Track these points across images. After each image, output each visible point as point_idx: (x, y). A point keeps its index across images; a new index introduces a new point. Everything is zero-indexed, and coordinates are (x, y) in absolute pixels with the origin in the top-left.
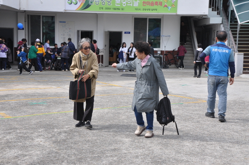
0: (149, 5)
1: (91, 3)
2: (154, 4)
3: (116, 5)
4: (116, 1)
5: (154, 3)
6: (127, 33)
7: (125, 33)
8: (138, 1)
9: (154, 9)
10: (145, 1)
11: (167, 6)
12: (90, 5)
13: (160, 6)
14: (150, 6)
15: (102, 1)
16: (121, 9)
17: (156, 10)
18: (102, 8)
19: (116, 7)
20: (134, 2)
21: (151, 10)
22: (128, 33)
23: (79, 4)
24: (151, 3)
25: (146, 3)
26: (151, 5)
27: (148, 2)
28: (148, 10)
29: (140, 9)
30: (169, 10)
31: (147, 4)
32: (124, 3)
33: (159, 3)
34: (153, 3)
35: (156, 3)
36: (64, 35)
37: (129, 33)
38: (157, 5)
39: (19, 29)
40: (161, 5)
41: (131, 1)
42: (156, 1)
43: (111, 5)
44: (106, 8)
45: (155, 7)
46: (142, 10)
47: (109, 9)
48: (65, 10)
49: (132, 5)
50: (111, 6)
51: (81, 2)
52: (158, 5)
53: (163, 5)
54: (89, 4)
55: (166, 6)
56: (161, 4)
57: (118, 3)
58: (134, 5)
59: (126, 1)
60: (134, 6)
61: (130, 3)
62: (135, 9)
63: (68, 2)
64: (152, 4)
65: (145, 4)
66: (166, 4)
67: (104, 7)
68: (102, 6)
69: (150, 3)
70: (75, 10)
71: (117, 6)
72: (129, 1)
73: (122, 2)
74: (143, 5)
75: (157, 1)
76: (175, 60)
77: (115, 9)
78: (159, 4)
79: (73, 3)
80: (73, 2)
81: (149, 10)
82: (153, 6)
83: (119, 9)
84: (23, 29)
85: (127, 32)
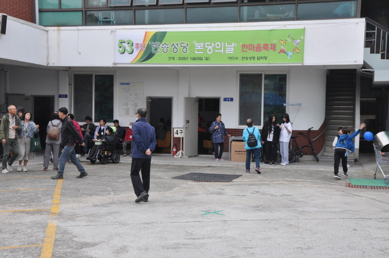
0: (252, 51)
1: (156, 49)
2: (262, 49)
3: (196, 52)
4: (196, 46)
5: (262, 46)
6: (229, 101)
7: (225, 100)
8: (233, 44)
9: (262, 58)
10: (245, 44)
11: (286, 51)
12: (154, 54)
13: (272, 50)
14: (255, 52)
15: (173, 47)
16: (204, 59)
17: (266, 59)
18: (173, 58)
19: (196, 56)
20: (227, 46)
21: (256, 59)
22: (230, 99)
23: (136, 52)
24: (256, 46)
25: (247, 47)
26: (256, 49)
27: (251, 45)
28: (250, 59)
29: (237, 58)
30: (289, 58)
31: (249, 49)
32: (210, 47)
33: (270, 46)
34: (260, 47)
35: (266, 47)
36: (127, 104)
37: (232, 100)
38: (266, 51)
39: (60, 96)
40: (274, 50)
41: (222, 45)
42: (264, 43)
43: (188, 52)
44: (180, 59)
45: (263, 53)
46: (241, 58)
47: (185, 59)
48: (115, 64)
49: (222, 51)
50: (188, 54)
51: (139, 50)
52: (268, 50)
53: (278, 49)
54: (151, 53)
55: (282, 51)
56: (274, 47)
57: (199, 48)
58: (227, 50)
59: (213, 45)
60: (227, 52)
61: (220, 49)
62: (229, 58)
63: (119, 50)
64: (258, 48)
65: (245, 49)
66: (282, 47)
67: (176, 56)
68: (173, 55)
69: (254, 47)
70: (130, 62)
71: (197, 54)
72: (218, 45)
73: (206, 47)
74: (243, 51)
75: (267, 43)
76: (312, 147)
77: (194, 59)
78: (271, 48)
79: (126, 52)
80: (127, 50)
81: (252, 59)
82: (260, 51)
83: (200, 59)
84: (66, 96)
85: (228, 98)
